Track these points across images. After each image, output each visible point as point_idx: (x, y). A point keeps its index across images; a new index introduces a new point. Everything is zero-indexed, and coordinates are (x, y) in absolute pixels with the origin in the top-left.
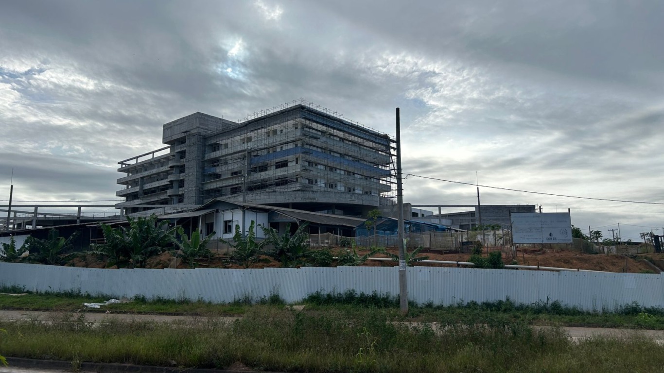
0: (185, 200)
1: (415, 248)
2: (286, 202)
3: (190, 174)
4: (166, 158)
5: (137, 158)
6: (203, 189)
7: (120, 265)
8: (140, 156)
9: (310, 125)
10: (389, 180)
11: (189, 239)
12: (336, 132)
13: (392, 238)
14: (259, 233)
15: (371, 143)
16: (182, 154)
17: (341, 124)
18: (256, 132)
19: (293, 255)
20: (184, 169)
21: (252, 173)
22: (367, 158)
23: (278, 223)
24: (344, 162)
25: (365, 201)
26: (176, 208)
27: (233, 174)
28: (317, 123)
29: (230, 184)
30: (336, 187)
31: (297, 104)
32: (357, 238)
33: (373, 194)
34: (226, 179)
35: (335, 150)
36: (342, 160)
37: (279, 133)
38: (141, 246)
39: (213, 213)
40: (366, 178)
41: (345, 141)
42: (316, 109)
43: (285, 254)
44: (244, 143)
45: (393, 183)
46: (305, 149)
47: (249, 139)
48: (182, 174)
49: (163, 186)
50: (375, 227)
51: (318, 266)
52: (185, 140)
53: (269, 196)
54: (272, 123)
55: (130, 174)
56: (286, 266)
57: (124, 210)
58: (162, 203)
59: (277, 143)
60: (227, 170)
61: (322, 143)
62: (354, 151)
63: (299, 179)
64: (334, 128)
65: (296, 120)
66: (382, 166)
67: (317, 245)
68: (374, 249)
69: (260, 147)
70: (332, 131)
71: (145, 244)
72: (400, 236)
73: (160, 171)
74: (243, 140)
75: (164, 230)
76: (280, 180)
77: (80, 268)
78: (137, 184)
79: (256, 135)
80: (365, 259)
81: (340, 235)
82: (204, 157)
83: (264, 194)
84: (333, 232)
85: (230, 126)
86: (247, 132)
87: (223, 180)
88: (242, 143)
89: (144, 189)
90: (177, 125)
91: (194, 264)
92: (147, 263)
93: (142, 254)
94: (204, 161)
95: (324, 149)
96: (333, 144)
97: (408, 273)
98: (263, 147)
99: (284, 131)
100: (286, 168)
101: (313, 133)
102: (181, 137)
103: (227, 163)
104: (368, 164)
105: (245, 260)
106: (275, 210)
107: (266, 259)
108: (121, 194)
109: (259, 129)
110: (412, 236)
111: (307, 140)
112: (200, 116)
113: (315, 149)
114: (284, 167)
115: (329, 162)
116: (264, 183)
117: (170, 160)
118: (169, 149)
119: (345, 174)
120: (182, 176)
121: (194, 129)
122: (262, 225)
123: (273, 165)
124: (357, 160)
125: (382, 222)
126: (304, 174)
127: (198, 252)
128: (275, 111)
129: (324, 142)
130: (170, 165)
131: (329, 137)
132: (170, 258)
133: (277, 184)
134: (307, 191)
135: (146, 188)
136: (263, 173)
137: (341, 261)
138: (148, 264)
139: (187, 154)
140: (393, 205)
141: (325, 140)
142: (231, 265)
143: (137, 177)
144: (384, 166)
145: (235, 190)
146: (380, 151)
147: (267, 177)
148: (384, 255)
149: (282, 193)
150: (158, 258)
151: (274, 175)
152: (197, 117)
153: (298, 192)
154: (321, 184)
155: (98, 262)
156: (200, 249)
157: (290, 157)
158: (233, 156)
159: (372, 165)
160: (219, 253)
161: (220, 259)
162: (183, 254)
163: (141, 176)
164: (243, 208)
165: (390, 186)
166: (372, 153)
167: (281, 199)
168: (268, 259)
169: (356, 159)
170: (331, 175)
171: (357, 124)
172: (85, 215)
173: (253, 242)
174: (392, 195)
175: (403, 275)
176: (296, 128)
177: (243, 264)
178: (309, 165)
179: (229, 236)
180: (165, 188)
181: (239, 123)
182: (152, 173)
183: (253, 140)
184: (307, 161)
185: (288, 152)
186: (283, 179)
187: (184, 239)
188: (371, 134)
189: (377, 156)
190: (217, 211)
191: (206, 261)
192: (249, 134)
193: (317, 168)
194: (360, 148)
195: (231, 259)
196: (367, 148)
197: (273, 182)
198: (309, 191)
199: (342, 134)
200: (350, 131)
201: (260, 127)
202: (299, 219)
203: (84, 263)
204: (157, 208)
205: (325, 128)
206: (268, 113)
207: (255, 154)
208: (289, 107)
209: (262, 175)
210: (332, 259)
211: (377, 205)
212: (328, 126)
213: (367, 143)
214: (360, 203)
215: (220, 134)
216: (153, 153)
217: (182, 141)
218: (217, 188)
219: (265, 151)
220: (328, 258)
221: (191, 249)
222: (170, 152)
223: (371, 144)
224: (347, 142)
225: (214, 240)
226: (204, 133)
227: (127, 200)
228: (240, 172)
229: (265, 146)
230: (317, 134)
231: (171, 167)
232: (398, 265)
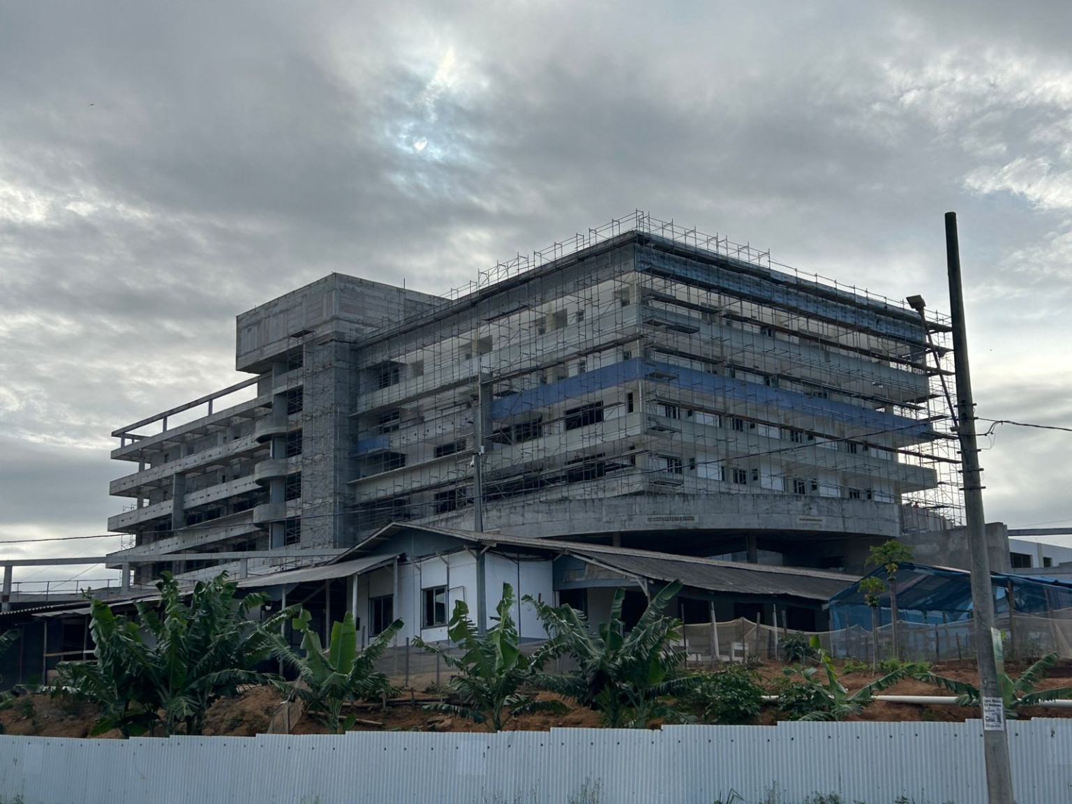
0: (305, 535)
1: (1030, 662)
2: (602, 531)
3: (317, 457)
4: (248, 414)
5: (164, 416)
6: (354, 499)
7: (132, 725)
8: (172, 412)
9: (668, 292)
10: (929, 453)
11: (324, 647)
12: (748, 309)
13: (952, 633)
14: (529, 626)
15: (863, 336)
16: (293, 400)
17: (764, 282)
18: (503, 321)
19: (636, 690)
20: (300, 441)
21: (497, 446)
22: (853, 383)
23: (585, 589)
24: (777, 400)
25: (853, 521)
26: (279, 561)
27: (439, 451)
28: (689, 282)
29: (434, 481)
30: (756, 478)
31: (624, 229)
32: (836, 634)
33: (877, 498)
34: (422, 468)
35: (748, 365)
36: (772, 395)
37: (572, 320)
38: (190, 670)
39: (392, 565)
40: (852, 446)
41: (779, 335)
42: (681, 240)
43: (612, 686)
44: (468, 357)
45: (940, 460)
46: (654, 364)
47: (485, 345)
48: (293, 459)
49: (239, 495)
50: (892, 598)
51: (717, 723)
52: (301, 356)
53: (549, 513)
54: (552, 292)
55: (147, 466)
56: (616, 723)
57: (132, 573)
58: (240, 547)
59: (567, 353)
60: (424, 441)
61: (707, 343)
62: (810, 365)
63: (638, 459)
64: (742, 297)
65: (624, 277)
66: (902, 407)
67: (708, 658)
68: (894, 668)
69: (517, 367)
70: (735, 306)
71: (200, 663)
72: (982, 620)
73: (231, 453)
74: (468, 346)
75: (254, 621)
76: (581, 463)
77: (21, 737)
78: (165, 493)
79: (504, 331)
80: (865, 702)
81: (778, 626)
82: (354, 406)
83: (536, 508)
84: (759, 615)
85: (426, 308)
86: (479, 325)
87: (413, 470)
88: (463, 357)
89: (187, 506)
90: (275, 315)
91: (341, 721)
92: (204, 722)
93: (193, 693)
94: (356, 418)
95: (714, 363)
96: (741, 346)
97: (1011, 741)
98: (526, 365)
99: (587, 316)
100: (596, 428)
101: (676, 315)
102: (289, 350)
103: (423, 418)
104: (855, 401)
105: (491, 705)
106: (573, 552)
107: (554, 702)
108: (122, 525)
109: (513, 312)
110: (1018, 623)
111: (660, 337)
112: (339, 285)
113: (684, 363)
114: (592, 422)
115: (730, 403)
116: (534, 474)
117: (260, 418)
118: (256, 385)
119: (781, 439)
120: (294, 465)
121: (325, 322)
122: (535, 598)
123: (560, 419)
124: (819, 391)
125: (914, 581)
126: (655, 442)
127: (352, 682)
128: (559, 256)
129: (711, 342)
130: (258, 435)
131: (728, 324)
132: (269, 704)
133: (573, 477)
134: (664, 495)
135: (193, 504)
136: (528, 445)
137: (790, 706)
138: (208, 723)
139: (306, 400)
140: (947, 531)
141: (716, 334)
142: (448, 722)
143: (167, 474)
144: (911, 408)
145: (448, 501)
146: (893, 360)
147: (541, 456)
148: (927, 687)
149: (589, 504)
150: (238, 706)
151: (563, 450)
152: (333, 289)
153: (638, 498)
154: (709, 472)
155: (67, 721)
156: (357, 675)
157: (606, 394)
158: (438, 396)
159: (869, 405)
160: (410, 685)
161: (416, 704)
162: (310, 690)
163: (179, 469)
164: (478, 548)
165: (932, 473)
166: (866, 370)
167: (586, 522)
168: (560, 700)
169: (816, 390)
170: (740, 443)
171: (813, 280)
172: (24, 589)
173: (514, 650)
174: (940, 500)
175: (995, 749)
176: (624, 303)
177: (485, 719)
178: (668, 415)
179: (438, 635)
180: (244, 503)
181: (454, 298)
182: (208, 460)
183: (495, 348)
184: (661, 403)
185: (602, 377)
186: (590, 462)
187: (310, 645)
188: (861, 306)
189: (885, 375)
190: (402, 560)
191: (377, 710)
192: (485, 331)
193: (694, 423)
194: (827, 354)
195: (447, 701)
196: (852, 354)
197: (558, 471)
198: (673, 495)
199: (767, 315)
200: (793, 304)
201: (515, 306)
202: (649, 579)
203: (29, 724)
204: (226, 561)
205: (714, 296)
206: (538, 264)
207: (505, 388)
208: (600, 239)
209: (526, 452)
210: (760, 702)
211: (894, 530)
212: (722, 291)
213: (849, 338)
214: (836, 526)
215: (401, 333)
216: (210, 399)
217: (290, 361)
218: (395, 495)
219: (534, 378)
220: (748, 698)
221: (330, 676)
222: (259, 394)
223: (863, 340)
224: (786, 337)
225: (395, 648)
226: (354, 333)
227: (139, 542)
228: (461, 445)
229: (534, 364)
230: (689, 318)
231: (261, 440)
232: (977, 714)
